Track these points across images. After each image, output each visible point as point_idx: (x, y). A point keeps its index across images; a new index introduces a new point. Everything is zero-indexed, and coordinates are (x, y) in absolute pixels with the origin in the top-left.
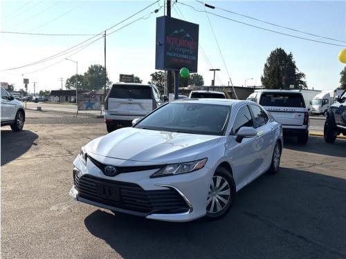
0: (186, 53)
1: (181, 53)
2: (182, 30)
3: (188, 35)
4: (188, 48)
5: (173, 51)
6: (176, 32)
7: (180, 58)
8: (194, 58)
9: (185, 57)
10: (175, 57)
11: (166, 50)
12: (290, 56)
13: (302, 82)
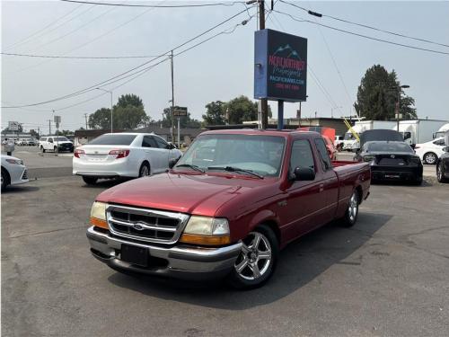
0: (293, 77)
1: (286, 76)
2: (287, 47)
3: (295, 53)
4: (295, 70)
5: (277, 74)
6: (281, 49)
7: (285, 83)
8: (302, 82)
9: (292, 81)
10: (280, 82)
11: (269, 73)
12: (393, 75)
13: (410, 110)
